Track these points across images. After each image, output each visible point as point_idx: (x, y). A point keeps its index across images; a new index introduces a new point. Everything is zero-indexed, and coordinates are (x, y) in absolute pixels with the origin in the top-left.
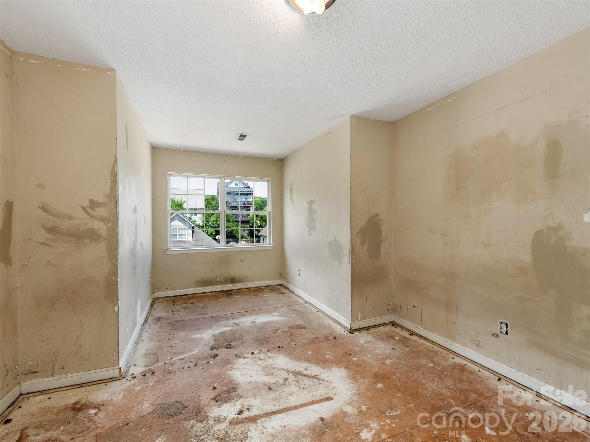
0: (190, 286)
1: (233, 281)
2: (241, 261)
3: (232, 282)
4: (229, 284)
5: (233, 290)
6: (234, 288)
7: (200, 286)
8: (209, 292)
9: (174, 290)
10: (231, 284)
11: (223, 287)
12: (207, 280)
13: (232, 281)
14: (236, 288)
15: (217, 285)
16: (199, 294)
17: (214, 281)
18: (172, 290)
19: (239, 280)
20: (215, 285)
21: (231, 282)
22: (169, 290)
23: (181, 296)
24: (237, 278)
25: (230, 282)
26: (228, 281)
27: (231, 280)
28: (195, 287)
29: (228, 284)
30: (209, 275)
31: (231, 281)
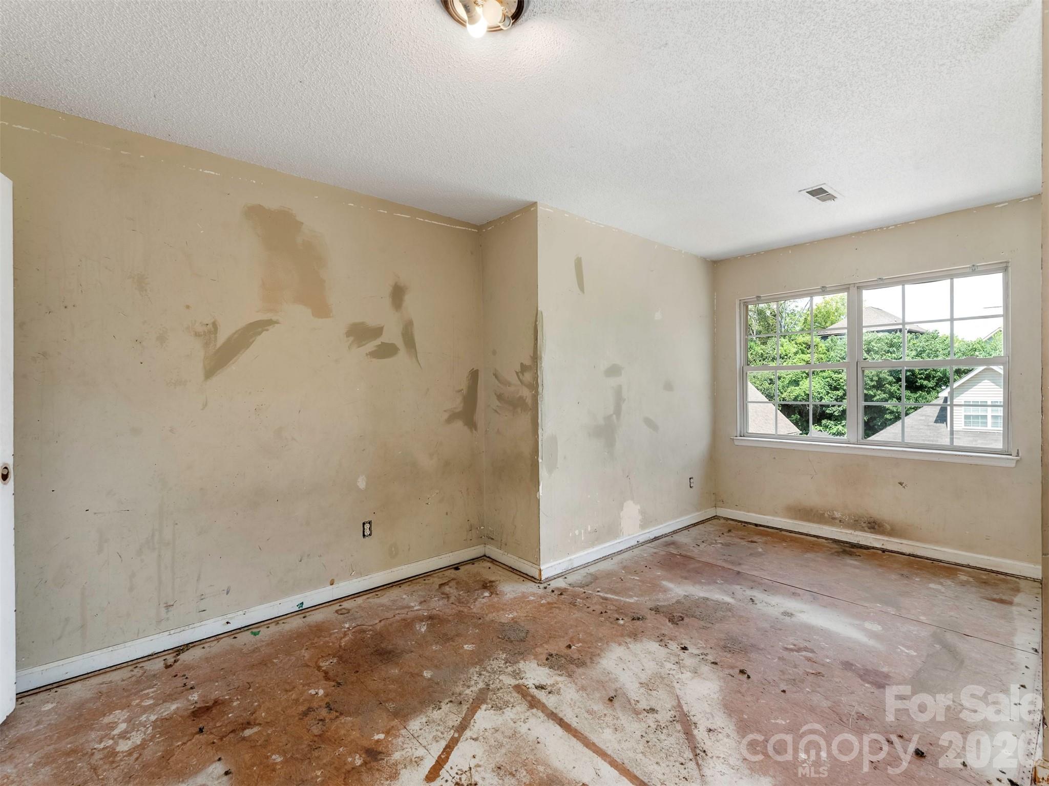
0: (776, 513)
1: (874, 526)
2: (901, 484)
3: (872, 530)
4: (865, 531)
5: (873, 548)
6: (878, 545)
7: (796, 519)
8: (814, 536)
9: (748, 512)
10: (871, 533)
11: (847, 533)
12: (811, 510)
13: (874, 528)
14: (883, 547)
15: (833, 525)
16: (791, 532)
17: (826, 515)
18: (744, 511)
19: (892, 529)
20: (829, 525)
21: (869, 528)
22: (740, 510)
23: (756, 525)
24: (888, 524)
25: (866, 529)
26: (864, 525)
27: (869, 523)
28: (784, 517)
29: (861, 530)
30: (814, 500)
31: (869, 525)
